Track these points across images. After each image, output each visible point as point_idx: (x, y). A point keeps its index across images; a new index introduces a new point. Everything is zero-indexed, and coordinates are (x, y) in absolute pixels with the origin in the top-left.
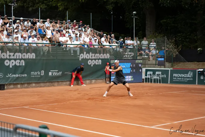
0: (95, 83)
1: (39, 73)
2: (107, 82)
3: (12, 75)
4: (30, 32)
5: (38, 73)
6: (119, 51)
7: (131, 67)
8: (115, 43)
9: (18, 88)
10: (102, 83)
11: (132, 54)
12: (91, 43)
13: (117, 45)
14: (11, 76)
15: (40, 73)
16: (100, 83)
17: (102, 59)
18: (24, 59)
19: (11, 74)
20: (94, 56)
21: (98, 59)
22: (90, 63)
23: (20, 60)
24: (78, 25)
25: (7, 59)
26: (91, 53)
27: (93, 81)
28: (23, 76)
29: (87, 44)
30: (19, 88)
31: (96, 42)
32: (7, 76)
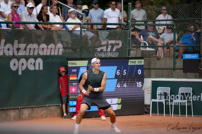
0: (31, 117)
2: (65, 114)
6: (86, 37)
7: (116, 77)
8: (74, 18)
10: (47, 117)
11: (118, 44)
12: (15, 16)
13: (78, 21)
16: (42, 117)
17: (44, 58)
20: (25, 49)
21: (35, 58)
22: (13, 65)
26: (16, 42)
27: (26, 112)
29: (6, 19)
31: (30, 14)
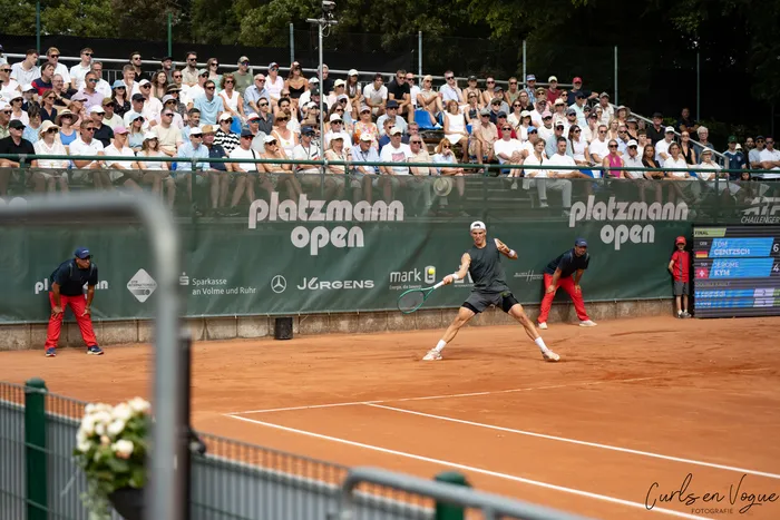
0: (632, 315)
1: (417, 277)
2: (680, 312)
3: (317, 282)
4: (386, 123)
5: (413, 276)
6: (727, 191)
7: (773, 254)
8: (709, 162)
9: (338, 332)
10: (659, 315)
12: (614, 160)
13: (717, 167)
14: (314, 285)
15: (422, 276)
16: (652, 314)
17: (656, 224)
18: (362, 225)
19: (314, 280)
21: (643, 224)
23: (349, 225)
24: (565, 93)
25: (299, 223)
27: (626, 307)
28: (361, 286)
29: (600, 165)
30: (344, 332)
31: (632, 157)
32: (302, 286)
